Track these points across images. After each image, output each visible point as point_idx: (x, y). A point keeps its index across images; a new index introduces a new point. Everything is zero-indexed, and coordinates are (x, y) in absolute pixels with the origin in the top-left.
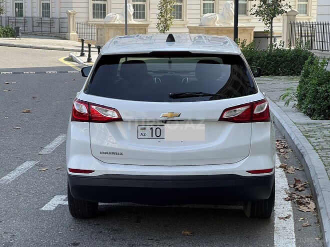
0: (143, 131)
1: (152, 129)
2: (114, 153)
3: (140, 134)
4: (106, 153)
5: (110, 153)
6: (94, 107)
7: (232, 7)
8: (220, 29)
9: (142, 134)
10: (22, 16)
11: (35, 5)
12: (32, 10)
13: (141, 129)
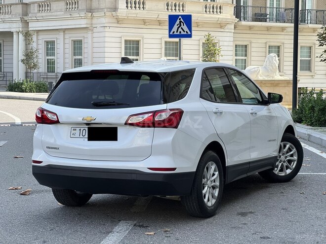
1: (80, 130)
4: (50, 148)
7: (275, 60)
8: (264, 82)
9: (73, 134)
10: (53, 72)
11: (67, 61)
12: (64, 65)
13: (74, 130)
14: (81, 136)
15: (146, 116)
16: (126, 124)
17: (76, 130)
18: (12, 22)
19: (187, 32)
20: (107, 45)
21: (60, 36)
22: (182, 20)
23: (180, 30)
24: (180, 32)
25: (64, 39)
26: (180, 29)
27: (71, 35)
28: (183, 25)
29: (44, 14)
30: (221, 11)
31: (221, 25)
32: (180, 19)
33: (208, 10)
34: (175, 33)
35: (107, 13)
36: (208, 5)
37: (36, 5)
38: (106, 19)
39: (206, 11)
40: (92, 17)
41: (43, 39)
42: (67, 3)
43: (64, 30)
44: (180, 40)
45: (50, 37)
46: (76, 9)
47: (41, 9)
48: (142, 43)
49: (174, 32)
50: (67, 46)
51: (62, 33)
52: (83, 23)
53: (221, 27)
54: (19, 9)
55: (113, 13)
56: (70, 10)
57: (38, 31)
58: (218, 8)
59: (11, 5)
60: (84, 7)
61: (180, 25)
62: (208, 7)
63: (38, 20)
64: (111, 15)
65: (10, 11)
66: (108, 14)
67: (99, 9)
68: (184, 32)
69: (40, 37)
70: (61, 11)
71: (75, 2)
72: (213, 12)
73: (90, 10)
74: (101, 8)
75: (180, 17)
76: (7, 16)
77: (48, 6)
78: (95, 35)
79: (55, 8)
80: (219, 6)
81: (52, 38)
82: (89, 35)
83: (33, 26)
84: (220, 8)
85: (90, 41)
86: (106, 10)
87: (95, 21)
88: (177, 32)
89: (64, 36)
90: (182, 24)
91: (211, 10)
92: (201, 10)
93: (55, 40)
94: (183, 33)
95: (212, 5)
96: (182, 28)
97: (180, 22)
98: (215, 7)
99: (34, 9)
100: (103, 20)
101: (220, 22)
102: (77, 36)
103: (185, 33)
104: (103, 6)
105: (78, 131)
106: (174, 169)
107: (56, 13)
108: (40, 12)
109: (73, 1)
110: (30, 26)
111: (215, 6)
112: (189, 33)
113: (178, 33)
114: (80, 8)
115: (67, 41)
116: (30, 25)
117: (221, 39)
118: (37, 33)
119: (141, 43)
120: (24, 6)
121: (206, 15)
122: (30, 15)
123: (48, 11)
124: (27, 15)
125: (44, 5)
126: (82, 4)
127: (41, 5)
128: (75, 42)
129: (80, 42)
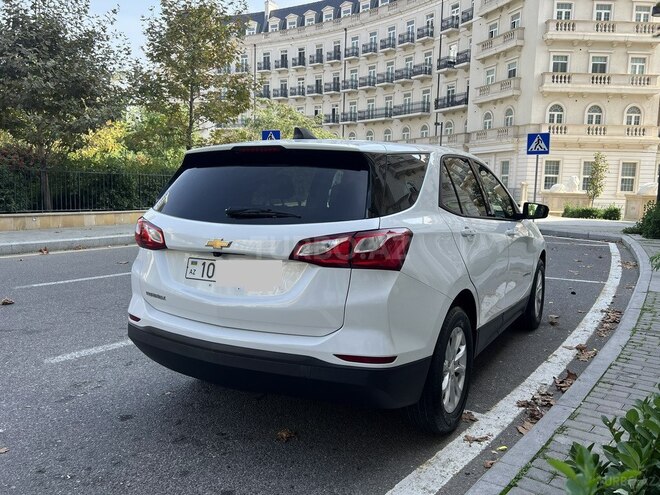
0: (193, 267)
1: (204, 264)
3: (189, 270)
5: (155, 296)
9: (191, 272)
13: (193, 263)
14: (205, 277)
15: (336, 242)
16: (292, 257)
17: (196, 263)
22: (540, 138)
23: (538, 147)
24: (538, 149)
25: (495, 161)
27: (501, 157)
28: (541, 143)
29: (481, 141)
30: (645, 133)
31: (643, 147)
33: (630, 133)
36: (631, 128)
37: (476, 134)
39: (628, 134)
40: (518, 142)
42: (499, 131)
43: (496, 153)
44: (538, 156)
46: (505, 136)
47: (479, 137)
49: (532, 149)
50: (497, 166)
51: (494, 156)
52: (510, 147)
54: (462, 138)
56: (501, 136)
58: (642, 130)
59: (457, 135)
60: (512, 134)
61: (539, 143)
62: (630, 130)
63: (476, 146)
65: (456, 139)
68: (542, 148)
70: (494, 138)
71: (506, 130)
72: (636, 134)
73: (517, 136)
74: (521, 134)
75: (539, 136)
76: (453, 144)
77: (484, 134)
78: (519, 157)
79: (489, 136)
80: (642, 128)
82: (515, 157)
84: (644, 130)
85: (515, 162)
89: (495, 159)
90: (540, 141)
91: (634, 133)
92: (623, 132)
94: (540, 150)
95: (634, 128)
96: (540, 145)
98: (638, 130)
99: (474, 136)
101: (642, 144)
102: (505, 158)
103: (543, 150)
105: (199, 268)
106: (391, 359)
107: (490, 140)
108: (478, 139)
109: (504, 129)
111: (638, 128)
112: (547, 150)
113: (536, 150)
114: (509, 134)
115: (497, 162)
117: (642, 159)
119: (561, 164)
120: (467, 135)
122: (470, 142)
123: (484, 139)
124: (468, 142)
125: (481, 134)
126: (511, 131)
127: (479, 134)
128: (503, 163)
129: (507, 163)
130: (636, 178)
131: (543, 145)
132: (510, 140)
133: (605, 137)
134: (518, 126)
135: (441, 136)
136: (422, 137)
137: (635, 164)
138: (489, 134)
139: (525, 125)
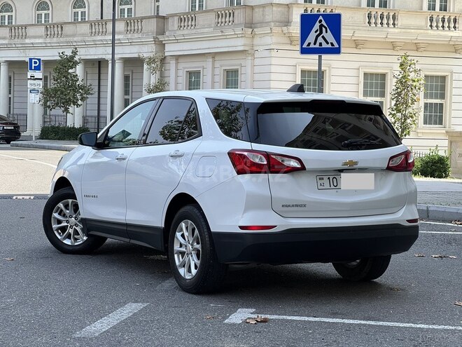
0: (322, 182)
1: (329, 178)
2: (297, 206)
3: (319, 185)
4: (289, 206)
5: (293, 206)
6: (274, 157)
9: (321, 185)
13: (320, 179)
14: (332, 187)
17: (323, 179)
18: (142, 43)
19: (332, 44)
20: (273, 77)
21: (208, 63)
22: (323, 23)
23: (320, 40)
24: (321, 44)
25: (214, 68)
26: (320, 38)
27: (223, 62)
28: (326, 32)
29: (186, 32)
30: (457, 26)
31: (456, 48)
32: (320, 21)
33: (434, 24)
34: (312, 46)
35: (274, 28)
36: (435, 17)
37: (176, 18)
38: (273, 37)
39: (431, 26)
40: (253, 35)
41: (184, 68)
42: (219, 15)
43: (214, 55)
44: (320, 57)
45: (193, 66)
46: (230, 24)
47: (182, 24)
48: (327, 75)
49: (309, 44)
50: (217, 78)
51: (211, 60)
52: (239, 44)
53: (456, 51)
54: (152, 26)
55: (285, 28)
56: (223, 25)
57: (177, 57)
58: (452, 20)
59: (142, 19)
60: (242, 20)
61: (321, 32)
62: (434, 20)
63: (177, 41)
64: (280, 32)
65: (140, 27)
66: (277, 30)
67: (263, 23)
68: (328, 43)
69: (181, 66)
70: (209, 26)
71: (230, 14)
72: (443, 27)
73: (251, 25)
74: (268, 21)
75: (321, 18)
76: (136, 35)
77: (192, 20)
78: (257, 62)
79: (201, 23)
80: (452, 18)
81: (195, 67)
82: (248, 62)
83: (171, 49)
84: (455, 21)
85: (249, 71)
86: (272, 24)
87: (257, 41)
88: (315, 44)
89: (213, 64)
90: (324, 29)
91: (440, 24)
92: (423, 23)
93: (201, 69)
94: (324, 45)
95: (441, 17)
96: (323, 37)
97: (321, 26)
98: (446, 20)
99: (173, 24)
100: (268, 40)
101: (453, 43)
102: (231, 64)
103: (330, 46)
104: (268, 18)
107: (203, 30)
108: (182, 29)
109: (227, 12)
110: (166, 50)
111: (446, 18)
112: (336, 46)
113: (317, 46)
114: (236, 21)
115: (217, 71)
116: (168, 48)
117: (455, 69)
118: (177, 60)
120: (160, 20)
121: (430, 32)
122: (167, 33)
123: (193, 28)
124: (163, 33)
125: (186, 19)
126: (240, 16)
127: (183, 19)
128: (228, 72)
129: (235, 72)
130: (446, 103)
131: (329, 36)
132: (239, 31)
133: (396, 30)
134: (252, 8)
135: (114, 20)
136: (75, 22)
137: (444, 78)
138: (201, 19)
139: (263, 6)
